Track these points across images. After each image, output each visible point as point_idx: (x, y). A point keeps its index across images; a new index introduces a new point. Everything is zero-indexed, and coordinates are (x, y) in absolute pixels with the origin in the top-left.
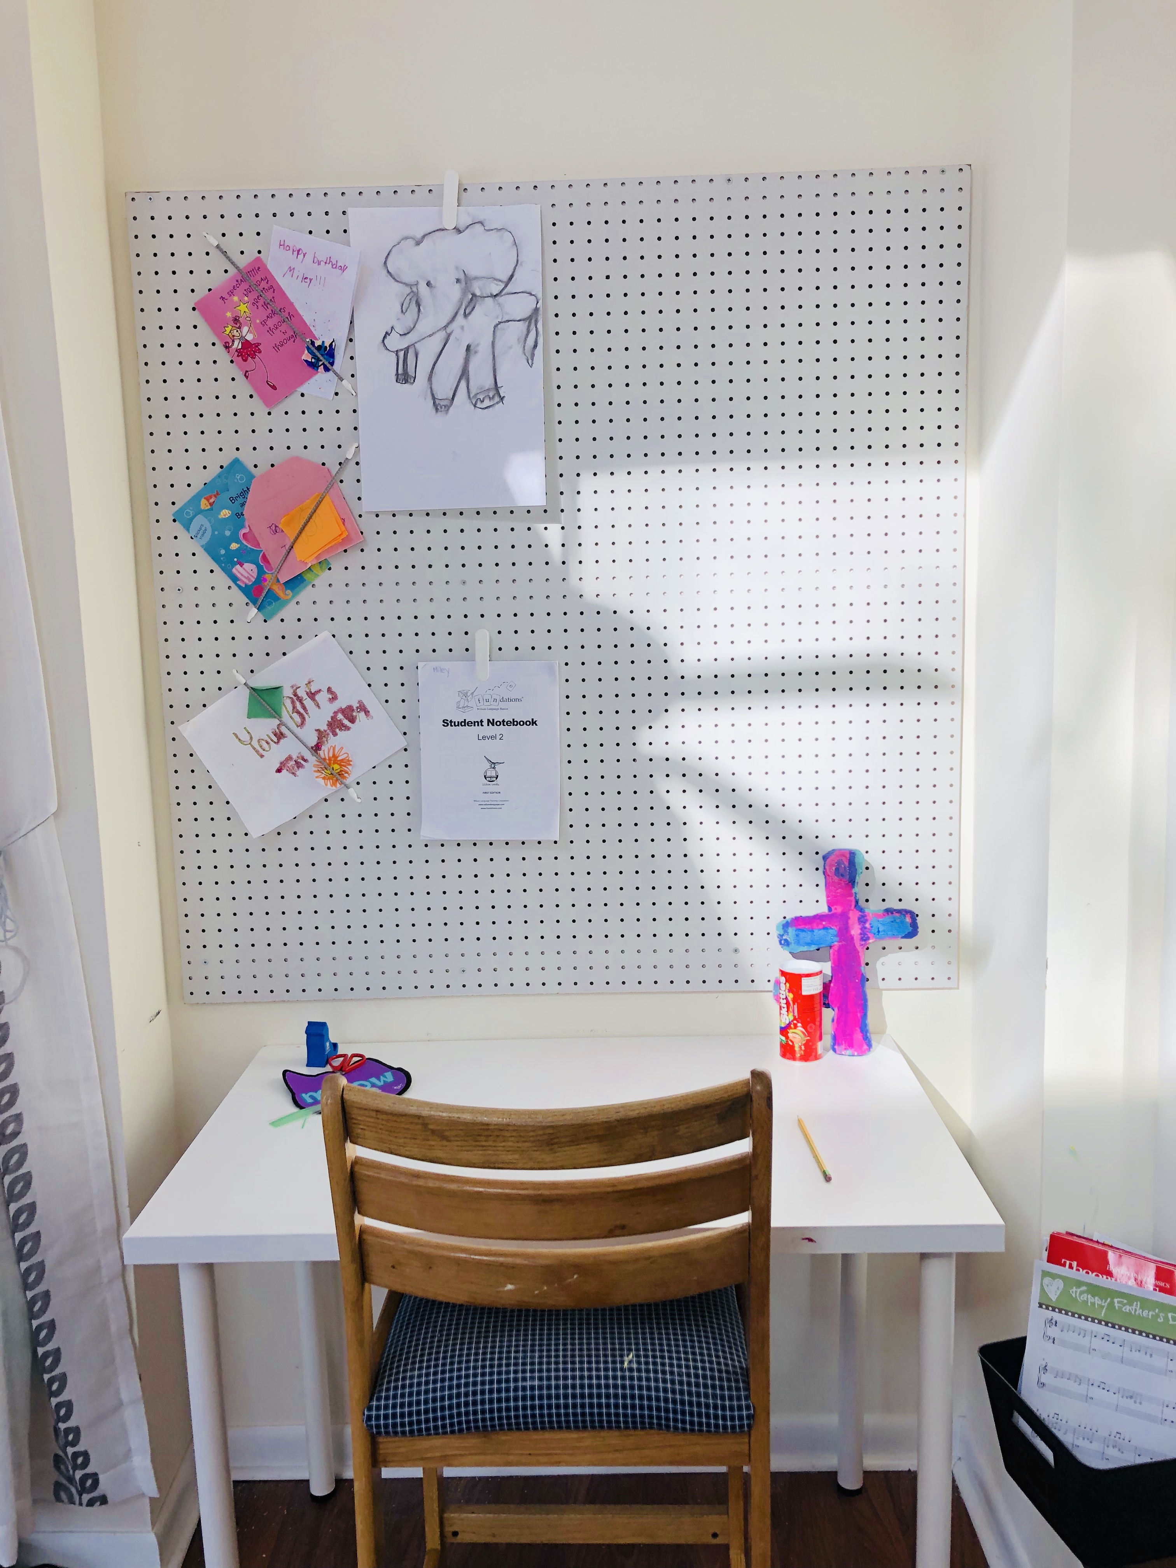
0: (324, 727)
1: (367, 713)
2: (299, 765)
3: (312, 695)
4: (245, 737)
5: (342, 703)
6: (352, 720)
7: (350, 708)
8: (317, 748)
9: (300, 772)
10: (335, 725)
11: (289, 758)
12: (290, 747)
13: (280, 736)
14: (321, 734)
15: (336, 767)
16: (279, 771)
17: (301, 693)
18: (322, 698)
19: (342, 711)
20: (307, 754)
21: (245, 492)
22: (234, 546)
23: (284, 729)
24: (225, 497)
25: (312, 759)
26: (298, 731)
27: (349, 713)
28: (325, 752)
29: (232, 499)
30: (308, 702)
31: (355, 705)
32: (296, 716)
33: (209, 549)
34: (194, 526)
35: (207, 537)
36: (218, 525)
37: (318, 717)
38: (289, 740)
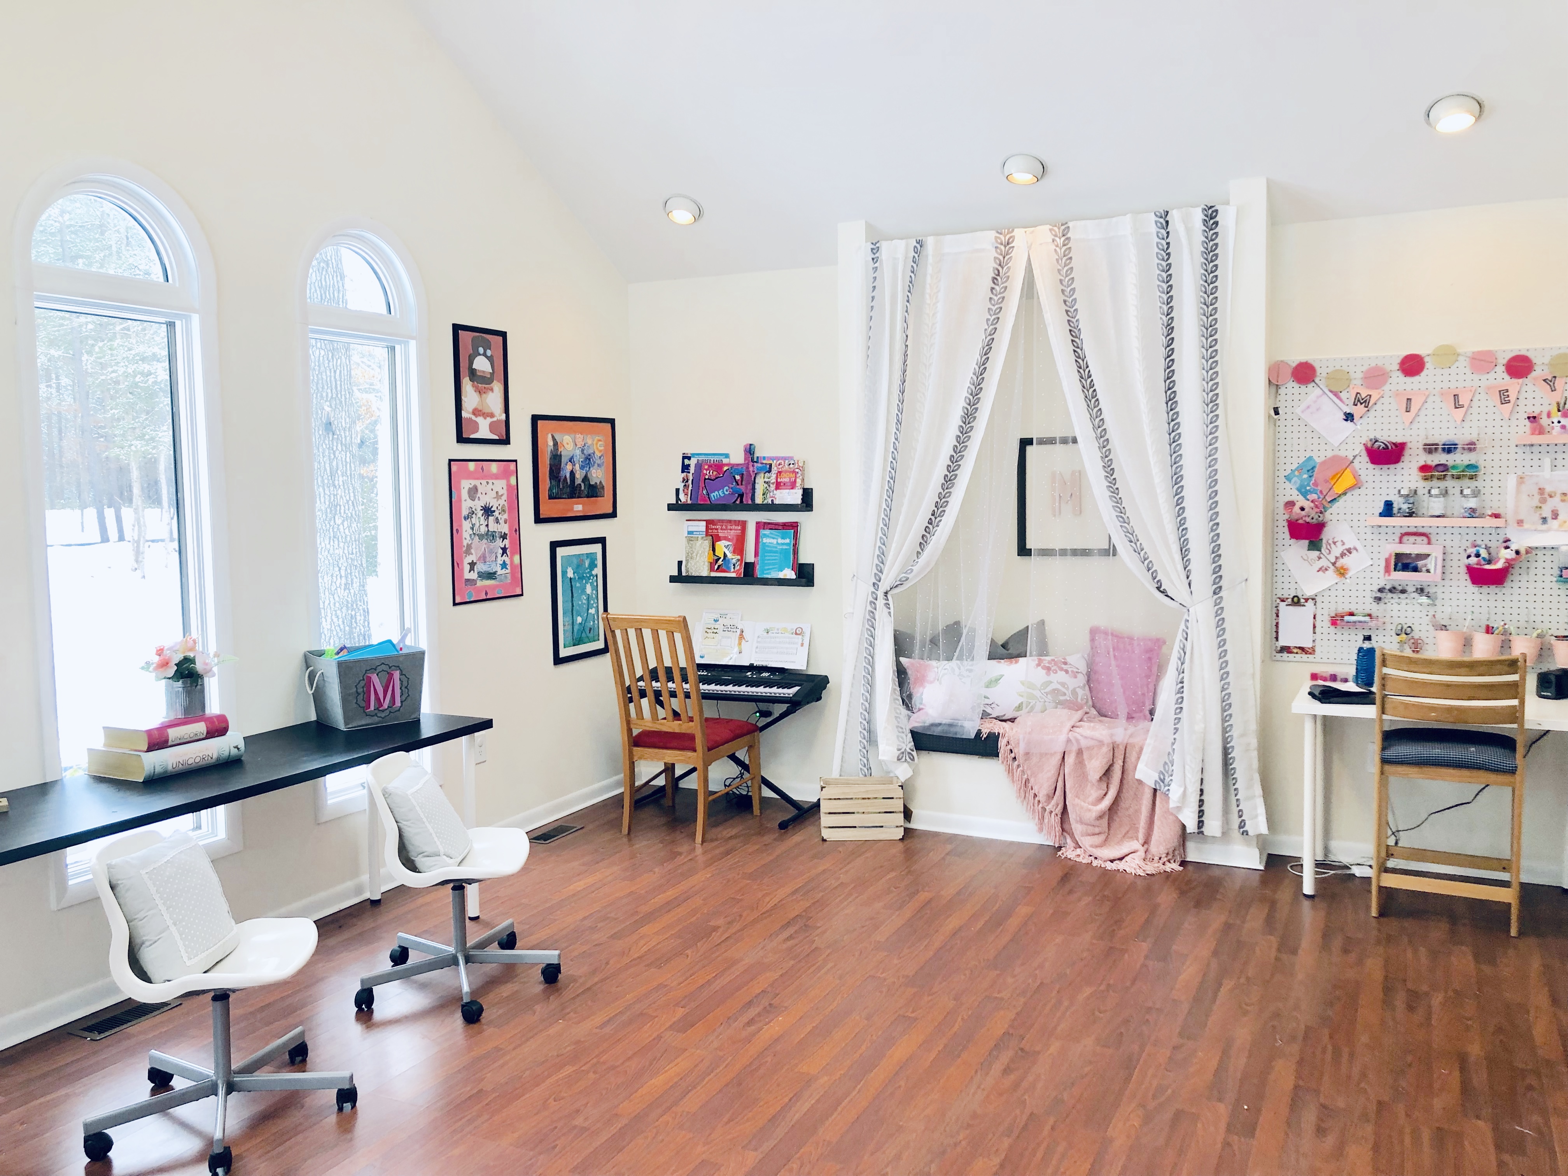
0: (1338, 555)
1: (1357, 550)
2: (1326, 570)
3: (1335, 543)
4: (1305, 558)
5: (1347, 546)
6: (1350, 553)
7: (1350, 548)
8: (1334, 564)
9: (1327, 572)
10: (1343, 555)
11: (1323, 567)
12: (1324, 563)
13: (1320, 558)
14: (1337, 558)
15: (1342, 571)
16: (1318, 571)
17: (1330, 542)
18: (1339, 544)
19: (1347, 550)
20: (1330, 565)
21: (1313, 468)
22: (1308, 488)
23: (1322, 556)
24: (1305, 470)
25: (1332, 567)
26: (1328, 557)
27: (1349, 551)
28: (1338, 565)
29: (1308, 471)
30: (1333, 545)
31: (1352, 547)
32: (1328, 551)
33: (1299, 490)
34: (1293, 481)
35: (1298, 485)
36: (1302, 481)
37: (1337, 551)
38: (1324, 559)
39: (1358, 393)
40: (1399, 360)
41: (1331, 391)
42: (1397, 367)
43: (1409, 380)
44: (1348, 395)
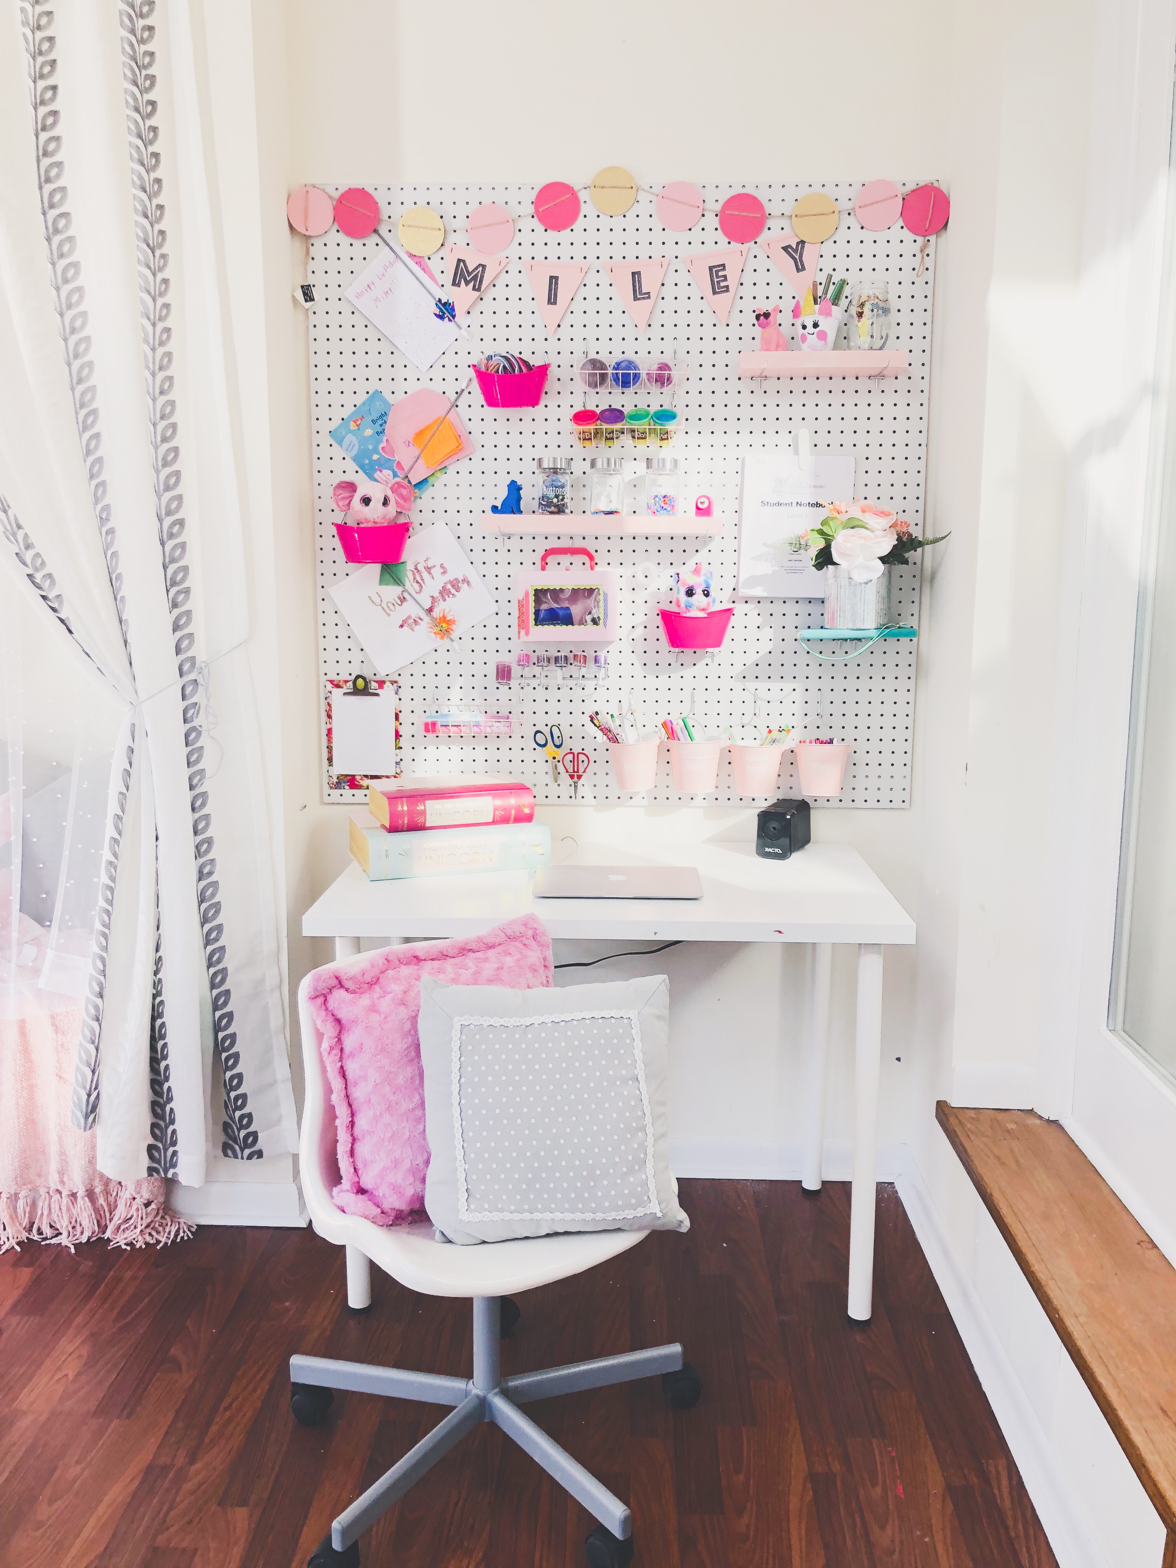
0: (436, 594)
1: (468, 583)
2: (416, 623)
3: (428, 569)
4: (377, 600)
5: (450, 576)
6: (458, 589)
7: (456, 580)
8: (430, 610)
9: (416, 628)
11: (409, 617)
12: (410, 609)
13: (403, 600)
14: (434, 600)
15: (444, 625)
16: (402, 626)
17: (420, 567)
18: (436, 571)
19: (451, 582)
20: (423, 615)
21: (383, 415)
22: (375, 457)
23: (406, 595)
24: (368, 419)
25: (426, 619)
26: (417, 596)
27: (455, 584)
28: (436, 613)
29: (374, 422)
30: (425, 575)
31: (461, 578)
32: (416, 586)
33: (356, 459)
34: (346, 443)
35: (355, 451)
36: (363, 441)
37: (433, 586)
38: (410, 603)
39: (459, 261)
40: (533, 196)
41: (412, 256)
42: (531, 209)
43: (553, 236)
44: (441, 266)
